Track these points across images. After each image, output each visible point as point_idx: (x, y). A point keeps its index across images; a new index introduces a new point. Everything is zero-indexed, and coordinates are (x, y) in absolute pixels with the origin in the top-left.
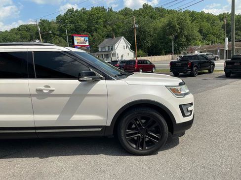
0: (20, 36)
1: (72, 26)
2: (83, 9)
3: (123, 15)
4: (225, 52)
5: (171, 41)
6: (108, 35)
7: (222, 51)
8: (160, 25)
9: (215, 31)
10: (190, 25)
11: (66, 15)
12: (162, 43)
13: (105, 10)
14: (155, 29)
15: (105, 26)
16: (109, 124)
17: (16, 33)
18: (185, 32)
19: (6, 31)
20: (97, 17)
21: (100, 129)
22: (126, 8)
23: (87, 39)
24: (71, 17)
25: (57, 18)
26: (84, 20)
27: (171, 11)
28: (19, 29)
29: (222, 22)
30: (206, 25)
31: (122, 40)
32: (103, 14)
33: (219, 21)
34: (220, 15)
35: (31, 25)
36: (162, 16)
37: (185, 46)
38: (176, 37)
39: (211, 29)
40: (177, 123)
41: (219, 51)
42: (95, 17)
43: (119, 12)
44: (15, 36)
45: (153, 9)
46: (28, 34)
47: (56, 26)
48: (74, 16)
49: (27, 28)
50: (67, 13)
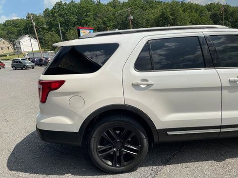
0: (6, 32)
1: (62, 19)
2: (72, 1)
3: (112, 7)
6: (99, 28)
8: (153, 17)
10: (183, 16)
11: (54, 8)
13: (94, 2)
15: (95, 19)
17: (3, 29)
20: (87, 10)
23: (92, 31)
24: (59, 10)
25: (45, 12)
26: (73, 14)
28: (5, 25)
30: (195, 15)
32: (92, 7)
33: (206, 11)
34: (207, 5)
35: (17, 20)
39: (200, 19)
42: (85, 9)
43: (108, 4)
46: (15, 29)
47: (44, 20)
48: (63, 9)
49: (14, 23)
50: (55, 6)
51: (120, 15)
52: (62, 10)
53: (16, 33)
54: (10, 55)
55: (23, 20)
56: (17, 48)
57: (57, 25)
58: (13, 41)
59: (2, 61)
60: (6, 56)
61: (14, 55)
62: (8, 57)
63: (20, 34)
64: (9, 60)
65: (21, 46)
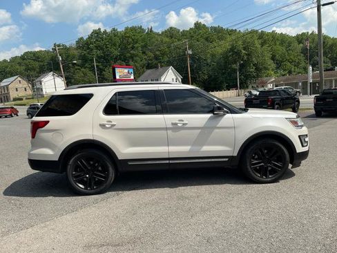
0: (24, 67)
1: (99, 52)
2: (114, 29)
3: (167, 37)
4: (309, 85)
5: (235, 71)
6: (149, 64)
7: (305, 84)
8: (220, 51)
9: (292, 57)
10: (260, 50)
11: (90, 37)
12: (224, 74)
13: (144, 30)
14: (213, 56)
15: (144, 53)
16: (235, 154)
17: (20, 64)
18: (254, 59)
19: (5, 61)
20: (133, 40)
21: (227, 159)
22: (171, 28)
23: (131, 71)
24: (97, 40)
25: (78, 42)
26: (115, 45)
27: (232, 31)
28: (23, 58)
29: (301, 45)
30: (281, 50)
31: (170, 71)
32: (141, 36)
33: (296, 44)
34: (298, 36)
35: (41, 51)
36: (221, 38)
37: (254, 77)
38: (242, 66)
39: (286, 54)
40: (298, 152)
41: (300, 84)
42: (131, 40)
43: (163, 33)
44: (18, 67)
45: (207, 28)
46: (37, 64)
47: (76, 52)
48: (102, 38)
49: (35, 56)
50: (91, 35)
51: (177, 48)
52: (99, 39)
53: (38, 70)
54: (27, 99)
55: (47, 52)
56: (38, 89)
57: (92, 60)
58: (33, 80)
59: (15, 107)
60: (21, 99)
61: (32, 98)
62: (24, 101)
63: (43, 71)
64: (25, 105)
65: (43, 87)
